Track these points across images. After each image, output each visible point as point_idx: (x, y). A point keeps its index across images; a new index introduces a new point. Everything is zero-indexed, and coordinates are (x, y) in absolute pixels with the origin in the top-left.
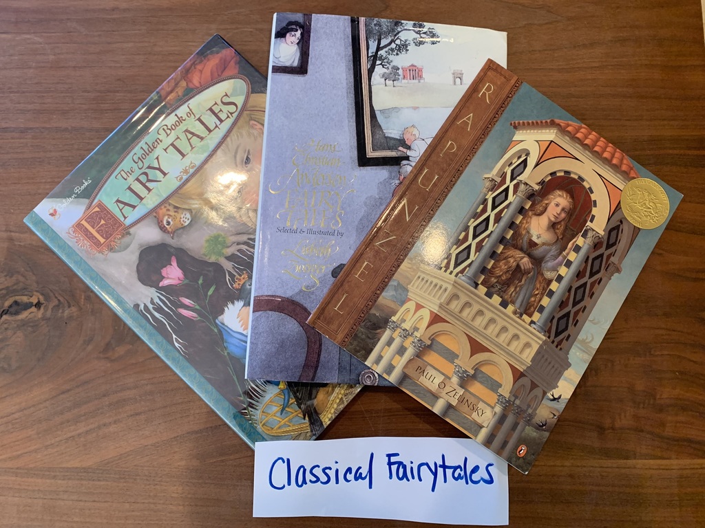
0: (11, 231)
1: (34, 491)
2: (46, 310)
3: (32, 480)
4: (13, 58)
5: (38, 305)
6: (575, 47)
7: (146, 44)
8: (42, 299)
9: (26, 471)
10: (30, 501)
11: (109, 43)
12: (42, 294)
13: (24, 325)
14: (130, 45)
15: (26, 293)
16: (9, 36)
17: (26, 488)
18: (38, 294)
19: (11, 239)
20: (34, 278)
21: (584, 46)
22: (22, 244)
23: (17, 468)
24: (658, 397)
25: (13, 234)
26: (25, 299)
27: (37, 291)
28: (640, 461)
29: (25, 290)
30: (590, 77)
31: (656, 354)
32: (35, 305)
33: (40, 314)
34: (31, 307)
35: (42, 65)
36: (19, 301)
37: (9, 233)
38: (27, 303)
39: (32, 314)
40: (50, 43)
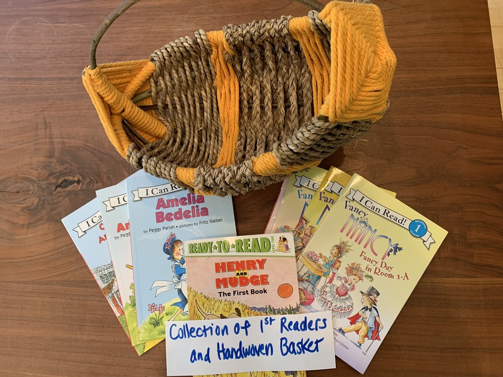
0: (63, 138)
1: (73, 295)
2: (83, 185)
3: (73, 288)
4: (67, 37)
5: (78, 182)
6: (408, 23)
7: (146, 27)
8: (81, 178)
9: (69, 283)
10: (70, 301)
11: (123, 27)
12: (81, 175)
13: (69, 194)
14: (136, 28)
15: (72, 175)
16: (65, 25)
17: (69, 293)
18: (78, 175)
19: (63, 143)
20: (76, 165)
21: (414, 22)
22: (69, 145)
23: (63, 281)
24: (468, 238)
25: (64, 140)
26: (71, 178)
27: (78, 174)
28: (457, 279)
29: (71, 173)
30: (417, 41)
31: (466, 210)
32: (77, 182)
33: (79, 187)
34: (74, 183)
35: (83, 41)
36: (67, 179)
37: (62, 139)
38: (71, 181)
39: (75, 188)
40: (89, 28)
